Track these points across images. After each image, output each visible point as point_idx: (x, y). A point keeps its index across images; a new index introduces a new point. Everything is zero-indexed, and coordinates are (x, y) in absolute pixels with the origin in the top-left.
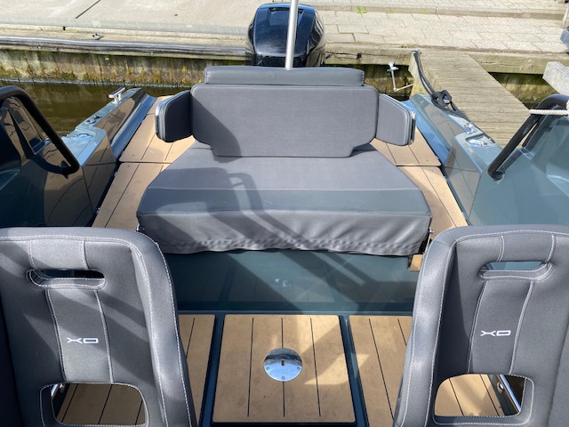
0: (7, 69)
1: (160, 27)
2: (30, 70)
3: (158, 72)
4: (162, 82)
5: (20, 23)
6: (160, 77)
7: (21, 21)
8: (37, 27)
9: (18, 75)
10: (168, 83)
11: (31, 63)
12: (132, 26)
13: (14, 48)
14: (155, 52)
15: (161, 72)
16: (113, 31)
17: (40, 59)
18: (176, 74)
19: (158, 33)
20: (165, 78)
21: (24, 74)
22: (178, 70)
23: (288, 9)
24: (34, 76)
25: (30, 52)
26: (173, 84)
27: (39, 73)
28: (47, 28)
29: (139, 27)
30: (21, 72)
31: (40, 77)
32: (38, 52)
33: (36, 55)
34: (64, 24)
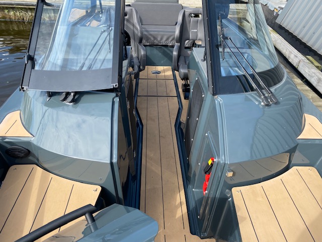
13: (45, 7)
27: (53, 18)
30: (46, 19)
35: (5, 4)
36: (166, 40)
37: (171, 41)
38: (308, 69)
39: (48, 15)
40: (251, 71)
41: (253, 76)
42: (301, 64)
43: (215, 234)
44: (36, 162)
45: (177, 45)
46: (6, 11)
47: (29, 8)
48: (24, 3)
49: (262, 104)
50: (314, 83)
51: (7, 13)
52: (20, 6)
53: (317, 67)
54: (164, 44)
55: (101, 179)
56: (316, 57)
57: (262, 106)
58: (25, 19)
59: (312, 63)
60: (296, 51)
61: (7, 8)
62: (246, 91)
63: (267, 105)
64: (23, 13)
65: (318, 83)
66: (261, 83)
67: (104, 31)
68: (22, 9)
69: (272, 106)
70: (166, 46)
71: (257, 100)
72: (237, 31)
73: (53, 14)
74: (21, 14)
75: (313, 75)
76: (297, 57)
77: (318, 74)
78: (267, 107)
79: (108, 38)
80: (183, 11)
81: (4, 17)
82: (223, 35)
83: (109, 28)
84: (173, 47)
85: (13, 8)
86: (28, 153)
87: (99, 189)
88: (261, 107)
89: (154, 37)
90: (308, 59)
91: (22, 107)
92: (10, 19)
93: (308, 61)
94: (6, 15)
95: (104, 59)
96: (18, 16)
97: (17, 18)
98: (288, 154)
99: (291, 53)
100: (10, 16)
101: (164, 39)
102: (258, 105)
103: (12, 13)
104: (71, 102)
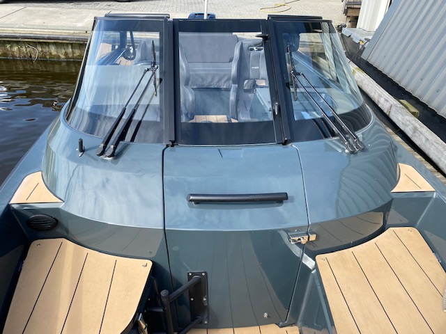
0: (53, 54)
2: (66, 54)
5: (63, 30)
7: (64, 28)
8: (72, 32)
9: (59, 57)
11: (67, 51)
13: (60, 41)
17: (72, 48)
21: (63, 57)
23: (203, 14)
24: (68, 58)
25: (67, 44)
27: (70, 56)
28: (77, 32)
30: (61, 55)
31: (71, 58)
32: (72, 44)
33: (70, 47)
34: (86, 30)
35: (6, 37)
36: (218, 82)
37: (225, 82)
38: (401, 116)
39: (63, 51)
40: (330, 113)
41: (333, 119)
42: (393, 109)
43: (297, 320)
44: (65, 234)
45: (234, 87)
46: (8, 46)
47: (39, 43)
48: (32, 35)
49: (347, 151)
50: (409, 133)
51: (9, 49)
52: (26, 40)
53: (414, 114)
54: (216, 87)
55: (150, 252)
56: (412, 101)
57: (347, 153)
58: (33, 56)
59: (407, 108)
60: (386, 94)
61: (9, 42)
62: (326, 137)
63: (352, 153)
64: (30, 49)
65: (414, 132)
66: (344, 126)
67: (148, 70)
68: (29, 43)
69: (359, 154)
70: (218, 89)
71: (340, 147)
72: (311, 68)
73: (70, 50)
74: (28, 50)
75: (408, 123)
76: (388, 101)
77: (413, 122)
78: (352, 155)
79: (153, 78)
80: (240, 43)
81: (5, 54)
82: (294, 71)
83: (154, 66)
84: (228, 90)
85: (18, 43)
86: (56, 223)
87: (150, 264)
88: (346, 155)
89: (202, 78)
90: (402, 104)
91: (43, 167)
92: (13, 56)
93: (401, 106)
94: (8, 50)
95: (148, 105)
96: (23, 53)
97: (22, 55)
98: (382, 214)
99: (380, 96)
100: (13, 52)
101: (216, 80)
102: (342, 152)
103: (15, 49)
104: (110, 156)
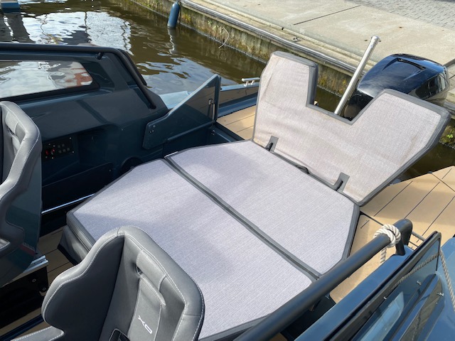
0: (242, 44)
1: (342, 45)
2: (254, 49)
3: (326, 77)
4: (325, 86)
5: (261, 18)
6: (326, 81)
7: (262, 17)
8: (268, 24)
9: (246, 50)
10: (329, 88)
11: (255, 45)
12: (323, 39)
14: (326, 63)
15: (328, 78)
16: (310, 39)
17: (261, 44)
18: (337, 83)
19: (338, 49)
20: (329, 84)
22: (340, 81)
24: (254, 54)
25: (258, 39)
26: (332, 90)
27: (257, 52)
28: (273, 25)
29: (328, 41)
31: (256, 56)
32: (262, 40)
33: (259, 42)
34: (283, 25)
35: (207, 12)
39: (252, 44)
46: (210, 23)
48: (227, 17)
51: (210, 26)
52: (222, 21)
73: (259, 46)
74: (223, 32)
81: (206, 30)
92: (211, 34)
96: (219, 34)
100: (212, 30)
103: (214, 27)
